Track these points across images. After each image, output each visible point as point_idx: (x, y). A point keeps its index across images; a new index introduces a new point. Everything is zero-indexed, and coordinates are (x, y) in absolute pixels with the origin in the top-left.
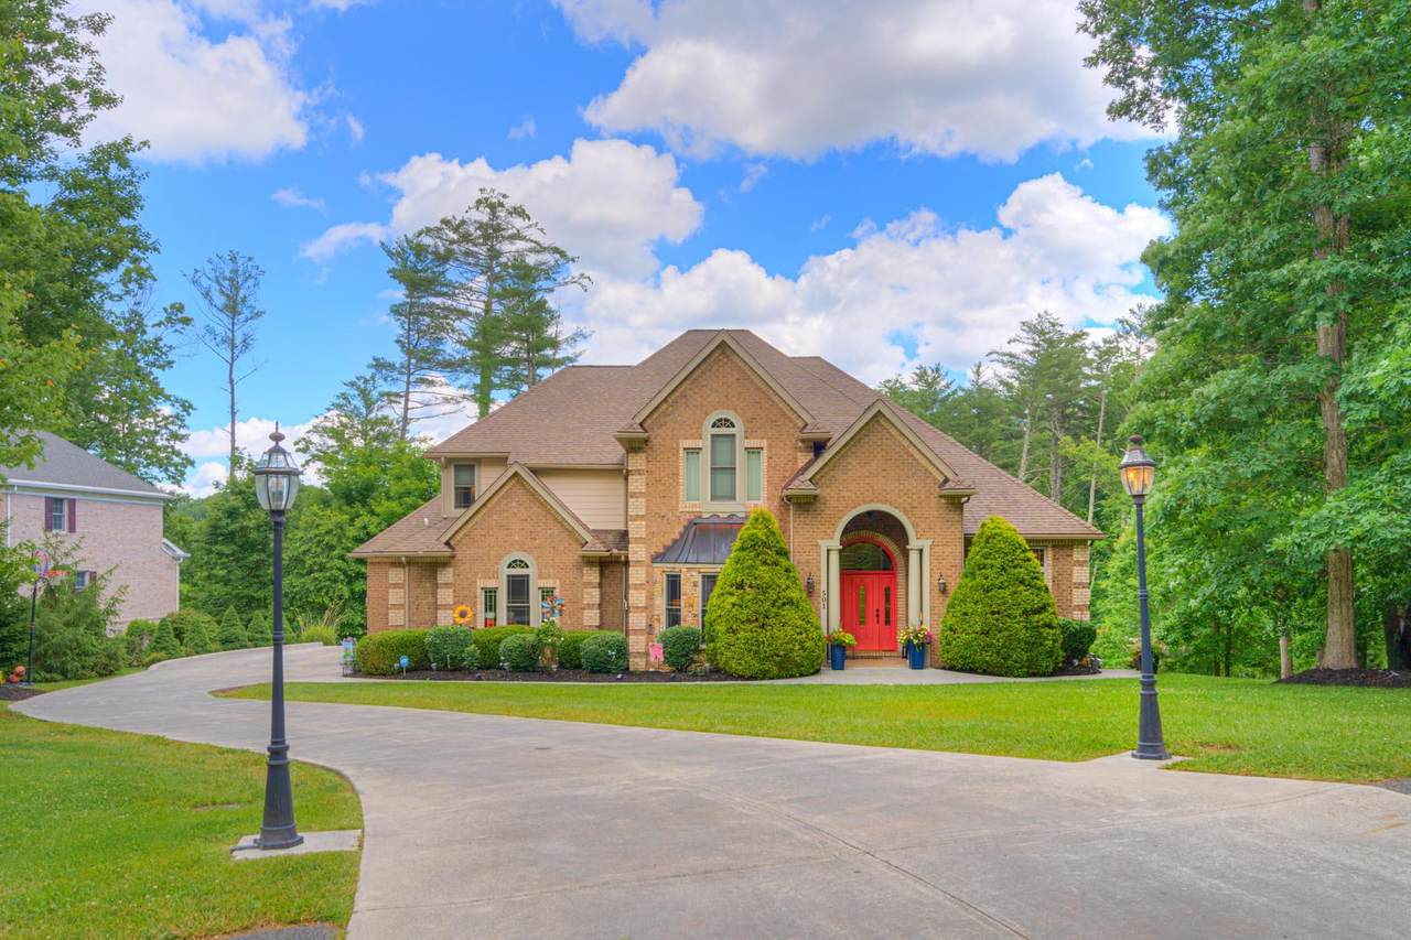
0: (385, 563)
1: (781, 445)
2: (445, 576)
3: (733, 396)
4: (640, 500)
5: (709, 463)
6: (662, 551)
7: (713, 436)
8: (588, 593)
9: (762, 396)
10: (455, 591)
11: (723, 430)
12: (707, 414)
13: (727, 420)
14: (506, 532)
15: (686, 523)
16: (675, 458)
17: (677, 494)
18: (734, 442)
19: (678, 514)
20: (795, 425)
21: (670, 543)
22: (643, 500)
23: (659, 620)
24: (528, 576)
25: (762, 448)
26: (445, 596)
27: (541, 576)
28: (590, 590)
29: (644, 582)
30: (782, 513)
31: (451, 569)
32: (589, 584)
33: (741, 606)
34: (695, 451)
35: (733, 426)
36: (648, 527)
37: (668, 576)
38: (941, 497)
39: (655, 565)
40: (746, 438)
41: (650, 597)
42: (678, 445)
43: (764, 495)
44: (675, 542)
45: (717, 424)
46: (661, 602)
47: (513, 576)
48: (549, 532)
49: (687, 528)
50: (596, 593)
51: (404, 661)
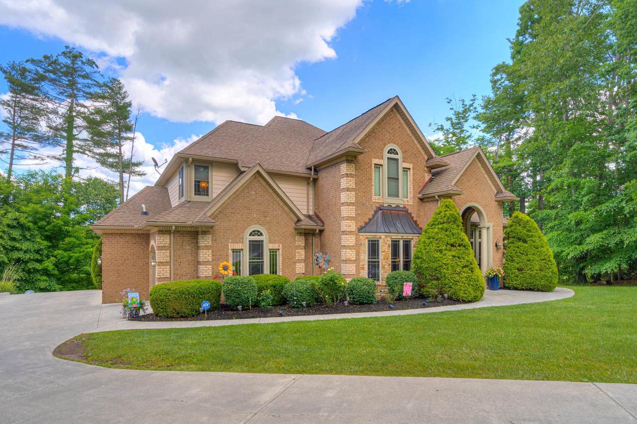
0: (117, 234)
1: (418, 168)
2: (205, 241)
3: (397, 137)
4: (352, 193)
5: (387, 175)
6: (363, 225)
7: (388, 158)
8: (298, 253)
9: (409, 139)
10: (212, 251)
11: (393, 156)
12: (385, 145)
13: (395, 150)
14: (248, 211)
15: (375, 209)
16: (370, 169)
17: (371, 191)
18: (398, 163)
19: (372, 203)
20: (424, 158)
21: (367, 221)
22: (354, 193)
23: (363, 268)
24: (262, 241)
25: (409, 169)
26: (205, 255)
27: (270, 242)
28: (300, 251)
29: (355, 245)
30: (419, 206)
31: (211, 236)
32: (298, 247)
33: (459, 258)
34: (378, 166)
35: (397, 154)
36: (356, 210)
37: (369, 241)
38: (496, 201)
39: (360, 234)
40: (403, 162)
41: (358, 254)
42: (371, 161)
43: (410, 195)
44: (370, 220)
45: (389, 152)
46: (365, 257)
47: (253, 241)
48: (275, 212)
49: (376, 212)
50: (303, 252)
51: (206, 305)
